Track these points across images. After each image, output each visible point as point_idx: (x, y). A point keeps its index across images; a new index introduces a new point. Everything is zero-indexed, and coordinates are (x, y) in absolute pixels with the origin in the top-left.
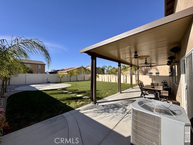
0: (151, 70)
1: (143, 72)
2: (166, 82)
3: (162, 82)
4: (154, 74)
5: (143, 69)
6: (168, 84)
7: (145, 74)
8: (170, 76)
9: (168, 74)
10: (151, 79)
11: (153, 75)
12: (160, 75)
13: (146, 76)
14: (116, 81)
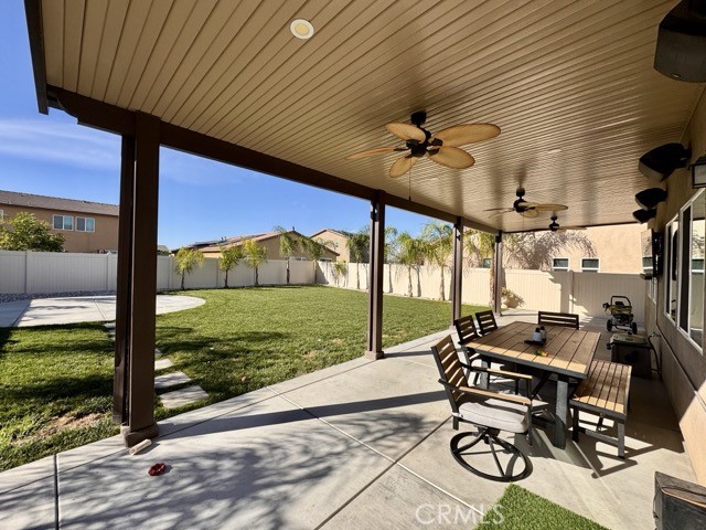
0: (562, 250)
1: (525, 255)
2: (626, 304)
3: (607, 306)
4: (575, 266)
5: (527, 245)
6: (638, 312)
7: (534, 267)
8: (647, 277)
9: (639, 269)
10: (559, 286)
11: (569, 269)
12: (600, 270)
13: (539, 272)
14: (410, 291)
